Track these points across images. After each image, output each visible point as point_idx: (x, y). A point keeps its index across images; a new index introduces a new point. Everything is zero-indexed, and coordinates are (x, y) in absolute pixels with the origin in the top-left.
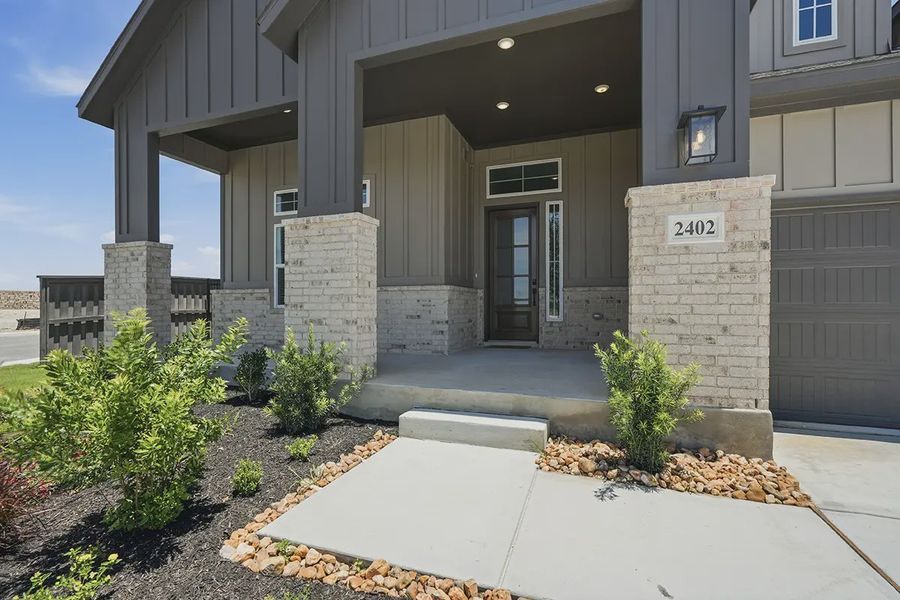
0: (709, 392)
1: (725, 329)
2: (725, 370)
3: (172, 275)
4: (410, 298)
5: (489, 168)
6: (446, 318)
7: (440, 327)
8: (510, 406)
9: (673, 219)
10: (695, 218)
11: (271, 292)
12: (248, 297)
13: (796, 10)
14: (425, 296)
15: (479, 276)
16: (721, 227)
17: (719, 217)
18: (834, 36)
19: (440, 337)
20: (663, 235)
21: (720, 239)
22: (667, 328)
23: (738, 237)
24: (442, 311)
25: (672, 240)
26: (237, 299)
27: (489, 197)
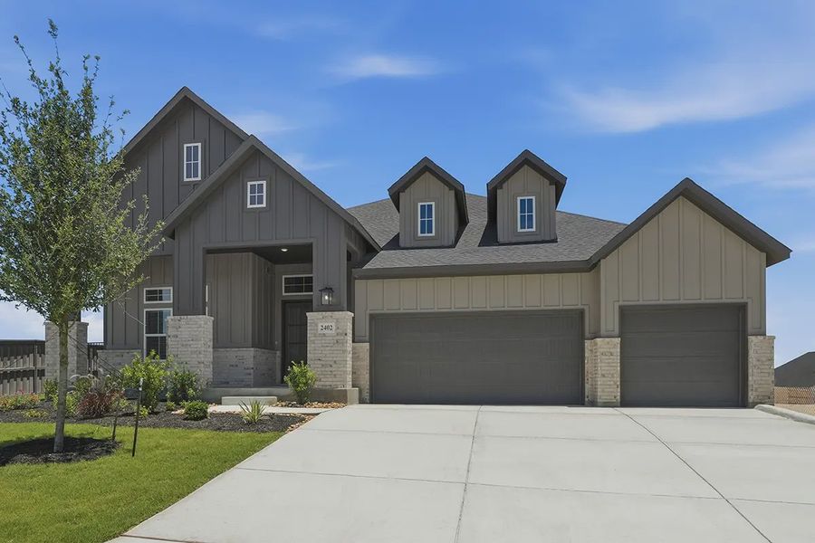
0: (330, 383)
1: (335, 362)
2: (335, 375)
3: (89, 341)
4: (232, 355)
5: (284, 277)
6: (252, 366)
7: (248, 371)
8: (266, 393)
9: (320, 325)
10: (327, 324)
11: (142, 352)
12: (126, 354)
13: (419, 220)
14: (240, 354)
15: (278, 343)
16: (334, 328)
17: (333, 324)
18: (433, 234)
19: (249, 377)
20: (317, 330)
21: (333, 332)
22: (319, 362)
23: (338, 331)
24: (250, 362)
25: (320, 332)
26: (118, 356)
27: (284, 294)
